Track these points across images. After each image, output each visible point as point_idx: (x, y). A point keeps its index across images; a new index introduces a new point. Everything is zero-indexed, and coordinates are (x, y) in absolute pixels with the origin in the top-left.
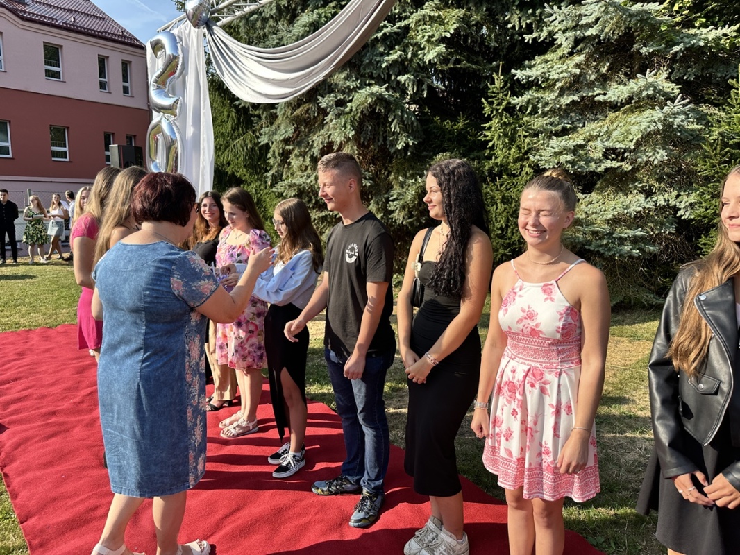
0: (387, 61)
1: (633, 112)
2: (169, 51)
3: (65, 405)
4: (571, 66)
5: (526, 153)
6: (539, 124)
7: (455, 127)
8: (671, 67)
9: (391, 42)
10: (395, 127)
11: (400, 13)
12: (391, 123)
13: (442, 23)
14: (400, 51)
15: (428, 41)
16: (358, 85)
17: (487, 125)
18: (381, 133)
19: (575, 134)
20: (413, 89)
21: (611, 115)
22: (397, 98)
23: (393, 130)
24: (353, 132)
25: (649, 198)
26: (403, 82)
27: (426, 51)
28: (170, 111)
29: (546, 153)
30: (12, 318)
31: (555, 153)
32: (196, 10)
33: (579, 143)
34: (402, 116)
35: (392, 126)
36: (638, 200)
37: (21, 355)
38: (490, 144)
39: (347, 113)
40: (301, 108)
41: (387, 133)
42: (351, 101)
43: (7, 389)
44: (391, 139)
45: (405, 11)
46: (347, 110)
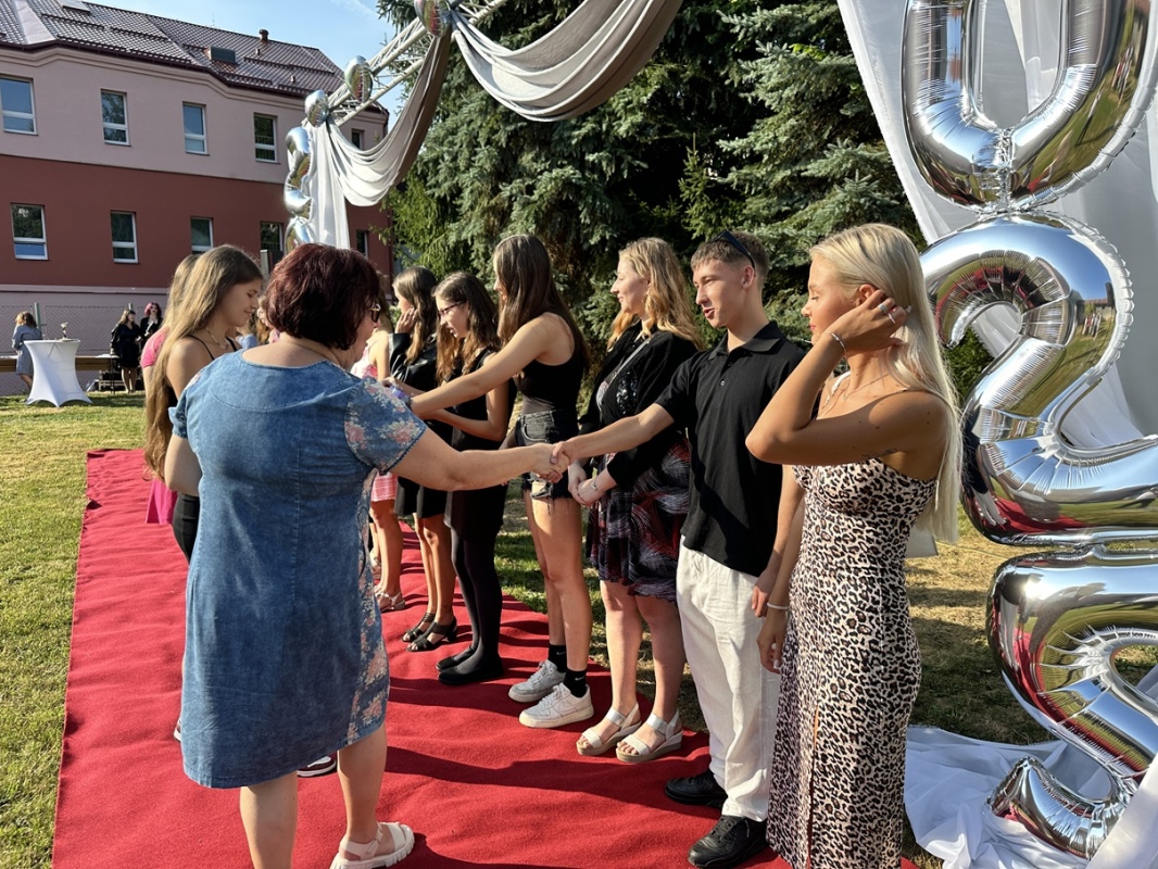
0: (577, 136)
2: (300, 149)
7: (665, 215)
10: (584, 218)
12: (581, 212)
13: (645, 84)
16: (547, 167)
17: (689, 212)
20: (611, 169)
23: (582, 220)
27: (622, 122)
28: (303, 214)
32: (314, 109)
34: (594, 203)
35: (581, 216)
39: (533, 202)
41: (578, 225)
44: (583, 232)
46: (533, 198)
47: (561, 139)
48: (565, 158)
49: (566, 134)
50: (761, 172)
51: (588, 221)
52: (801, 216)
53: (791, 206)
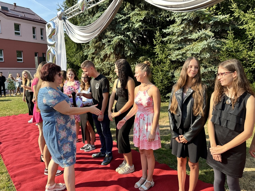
0: (123, 28)
1: (200, 42)
2: (53, 27)
3: (20, 136)
4: (181, 28)
5: (168, 56)
6: (172, 46)
7: (146, 48)
8: (211, 27)
9: (125, 22)
11: (127, 13)
12: (125, 47)
13: (141, 15)
14: (127, 24)
15: (136, 21)
16: (115, 36)
17: (155, 47)
18: (122, 51)
19: (183, 49)
20: (132, 37)
21: (194, 43)
22: (127, 39)
23: (126, 50)
24: (113, 51)
25: (206, 69)
26: (129, 35)
27: (135, 24)
28: (53, 46)
29: (174, 55)
30: (4, 113)
31: (176, 55)
32: (60, 15)
33: (183, 52)
34: (129, 45)
36: (202, 70)
37: (7, 123)
38: (157, 53)
39: (111, 45)
40: (97, 43)
41: (124, 51)
42: (112, 41)
43: (2, 133)
44: (125, 52)
45: (129, 12)
46: (111, 43)
47: (118, 28)
48: (119, 33)
49: (120, 27)
50: (174, 38)
52: (186, 48)
53: (182, 46)
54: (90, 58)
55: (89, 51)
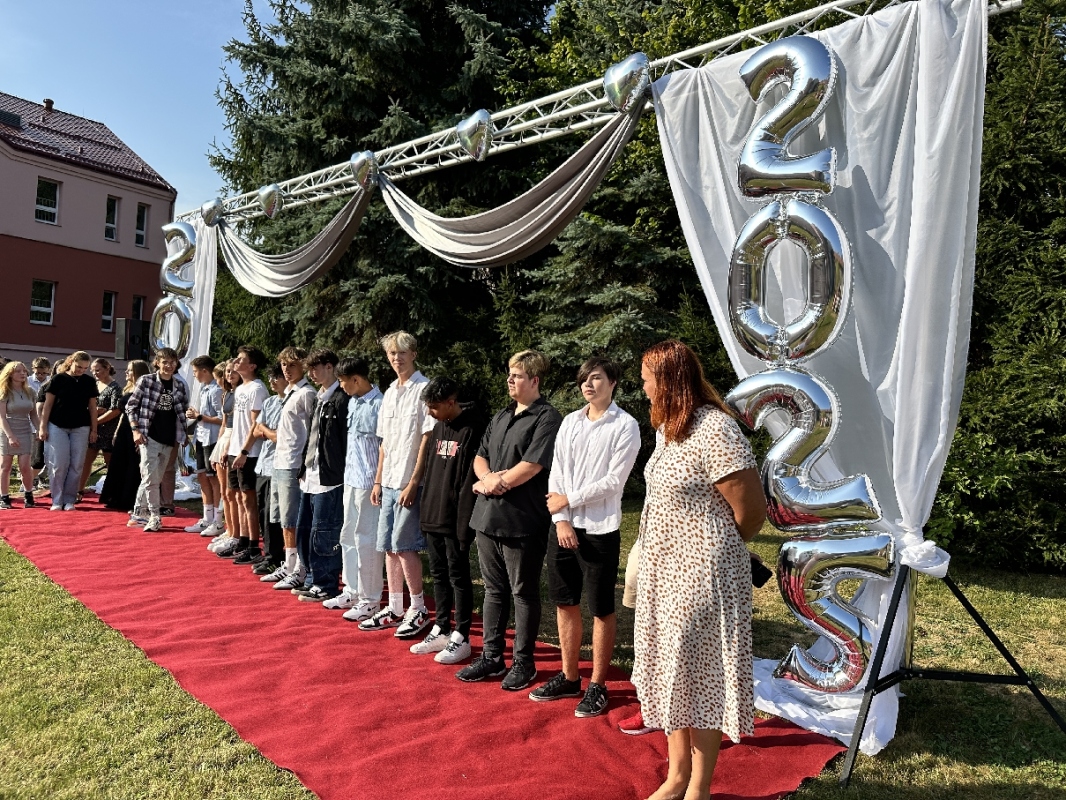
4: (569, 271)
7: (476, 318)
8: (654, 277)
16: (381, 272)
19: (573, 332)
20: (435, 280)
21: (605, 316)
24: (371, 317)
26: (423, 273)
28: (184, 294)
32: (211, 213)
33: (573, 341)
35: (411, 312)
39: (368, 298)
40: (328, 288)
41: (407, 320)
42: (373, 287)
44: (411, 325)
46: (368, 295)
47: (394, 252)
48: (397, 267)
49: (401, 249)
50: (553, 296)
51: (417, 317)
52: (583, 330)
53: (574, 322)
54: (302, 332)
55: (296, 312)
